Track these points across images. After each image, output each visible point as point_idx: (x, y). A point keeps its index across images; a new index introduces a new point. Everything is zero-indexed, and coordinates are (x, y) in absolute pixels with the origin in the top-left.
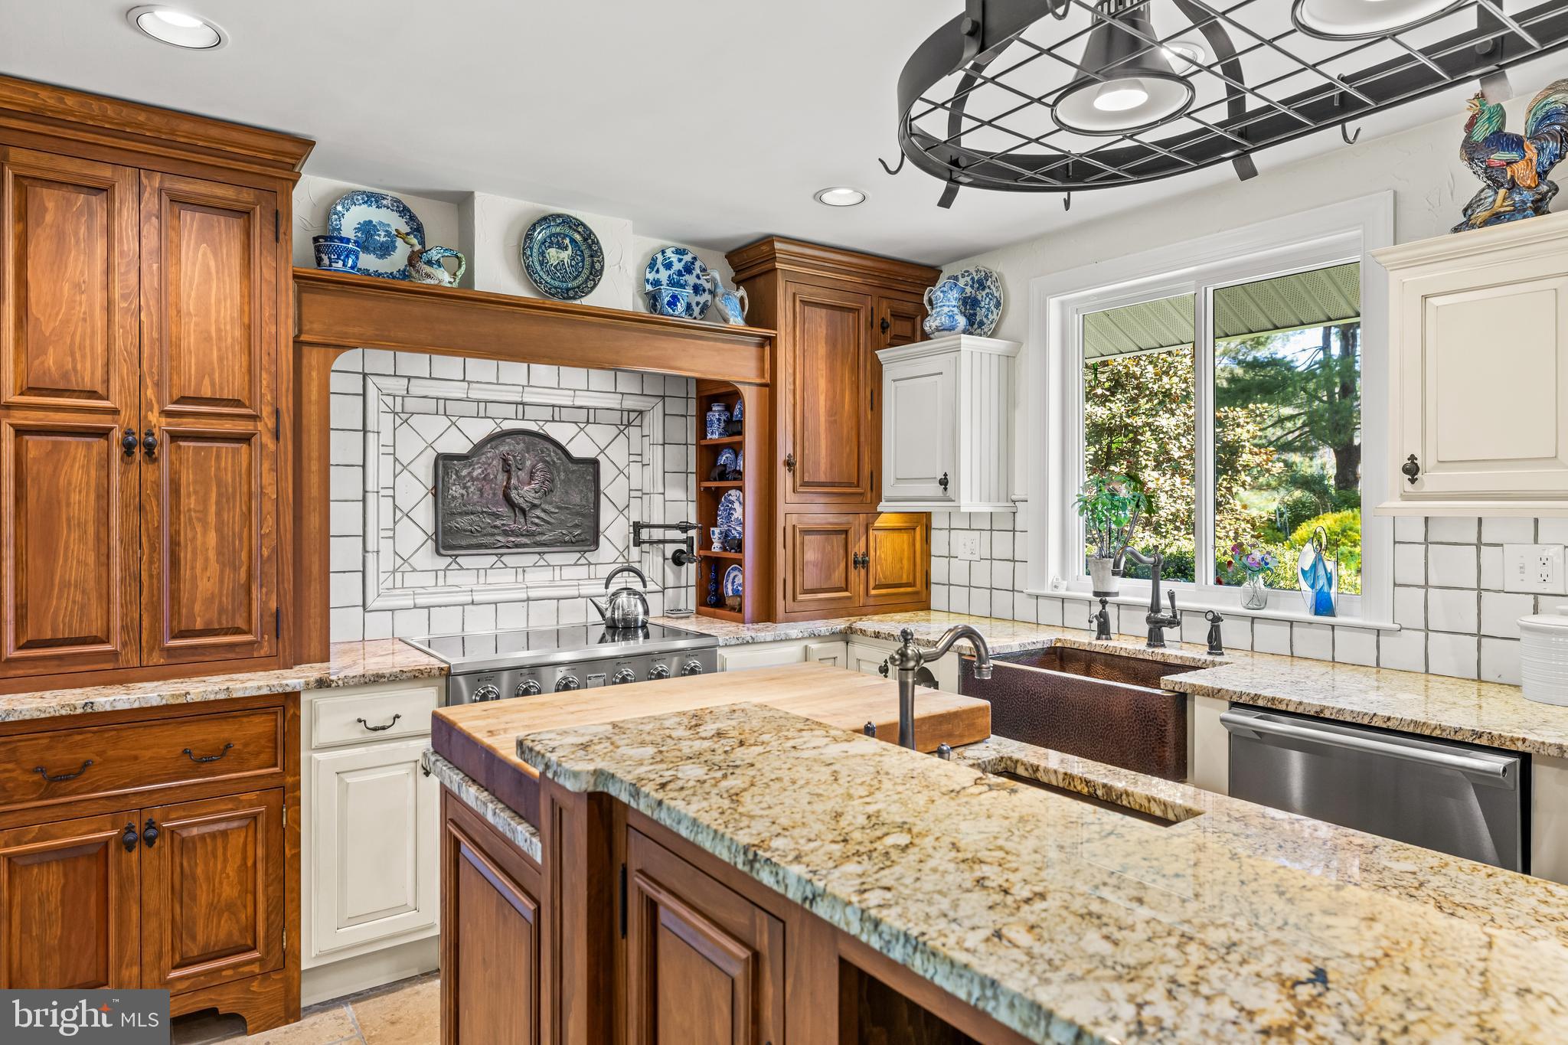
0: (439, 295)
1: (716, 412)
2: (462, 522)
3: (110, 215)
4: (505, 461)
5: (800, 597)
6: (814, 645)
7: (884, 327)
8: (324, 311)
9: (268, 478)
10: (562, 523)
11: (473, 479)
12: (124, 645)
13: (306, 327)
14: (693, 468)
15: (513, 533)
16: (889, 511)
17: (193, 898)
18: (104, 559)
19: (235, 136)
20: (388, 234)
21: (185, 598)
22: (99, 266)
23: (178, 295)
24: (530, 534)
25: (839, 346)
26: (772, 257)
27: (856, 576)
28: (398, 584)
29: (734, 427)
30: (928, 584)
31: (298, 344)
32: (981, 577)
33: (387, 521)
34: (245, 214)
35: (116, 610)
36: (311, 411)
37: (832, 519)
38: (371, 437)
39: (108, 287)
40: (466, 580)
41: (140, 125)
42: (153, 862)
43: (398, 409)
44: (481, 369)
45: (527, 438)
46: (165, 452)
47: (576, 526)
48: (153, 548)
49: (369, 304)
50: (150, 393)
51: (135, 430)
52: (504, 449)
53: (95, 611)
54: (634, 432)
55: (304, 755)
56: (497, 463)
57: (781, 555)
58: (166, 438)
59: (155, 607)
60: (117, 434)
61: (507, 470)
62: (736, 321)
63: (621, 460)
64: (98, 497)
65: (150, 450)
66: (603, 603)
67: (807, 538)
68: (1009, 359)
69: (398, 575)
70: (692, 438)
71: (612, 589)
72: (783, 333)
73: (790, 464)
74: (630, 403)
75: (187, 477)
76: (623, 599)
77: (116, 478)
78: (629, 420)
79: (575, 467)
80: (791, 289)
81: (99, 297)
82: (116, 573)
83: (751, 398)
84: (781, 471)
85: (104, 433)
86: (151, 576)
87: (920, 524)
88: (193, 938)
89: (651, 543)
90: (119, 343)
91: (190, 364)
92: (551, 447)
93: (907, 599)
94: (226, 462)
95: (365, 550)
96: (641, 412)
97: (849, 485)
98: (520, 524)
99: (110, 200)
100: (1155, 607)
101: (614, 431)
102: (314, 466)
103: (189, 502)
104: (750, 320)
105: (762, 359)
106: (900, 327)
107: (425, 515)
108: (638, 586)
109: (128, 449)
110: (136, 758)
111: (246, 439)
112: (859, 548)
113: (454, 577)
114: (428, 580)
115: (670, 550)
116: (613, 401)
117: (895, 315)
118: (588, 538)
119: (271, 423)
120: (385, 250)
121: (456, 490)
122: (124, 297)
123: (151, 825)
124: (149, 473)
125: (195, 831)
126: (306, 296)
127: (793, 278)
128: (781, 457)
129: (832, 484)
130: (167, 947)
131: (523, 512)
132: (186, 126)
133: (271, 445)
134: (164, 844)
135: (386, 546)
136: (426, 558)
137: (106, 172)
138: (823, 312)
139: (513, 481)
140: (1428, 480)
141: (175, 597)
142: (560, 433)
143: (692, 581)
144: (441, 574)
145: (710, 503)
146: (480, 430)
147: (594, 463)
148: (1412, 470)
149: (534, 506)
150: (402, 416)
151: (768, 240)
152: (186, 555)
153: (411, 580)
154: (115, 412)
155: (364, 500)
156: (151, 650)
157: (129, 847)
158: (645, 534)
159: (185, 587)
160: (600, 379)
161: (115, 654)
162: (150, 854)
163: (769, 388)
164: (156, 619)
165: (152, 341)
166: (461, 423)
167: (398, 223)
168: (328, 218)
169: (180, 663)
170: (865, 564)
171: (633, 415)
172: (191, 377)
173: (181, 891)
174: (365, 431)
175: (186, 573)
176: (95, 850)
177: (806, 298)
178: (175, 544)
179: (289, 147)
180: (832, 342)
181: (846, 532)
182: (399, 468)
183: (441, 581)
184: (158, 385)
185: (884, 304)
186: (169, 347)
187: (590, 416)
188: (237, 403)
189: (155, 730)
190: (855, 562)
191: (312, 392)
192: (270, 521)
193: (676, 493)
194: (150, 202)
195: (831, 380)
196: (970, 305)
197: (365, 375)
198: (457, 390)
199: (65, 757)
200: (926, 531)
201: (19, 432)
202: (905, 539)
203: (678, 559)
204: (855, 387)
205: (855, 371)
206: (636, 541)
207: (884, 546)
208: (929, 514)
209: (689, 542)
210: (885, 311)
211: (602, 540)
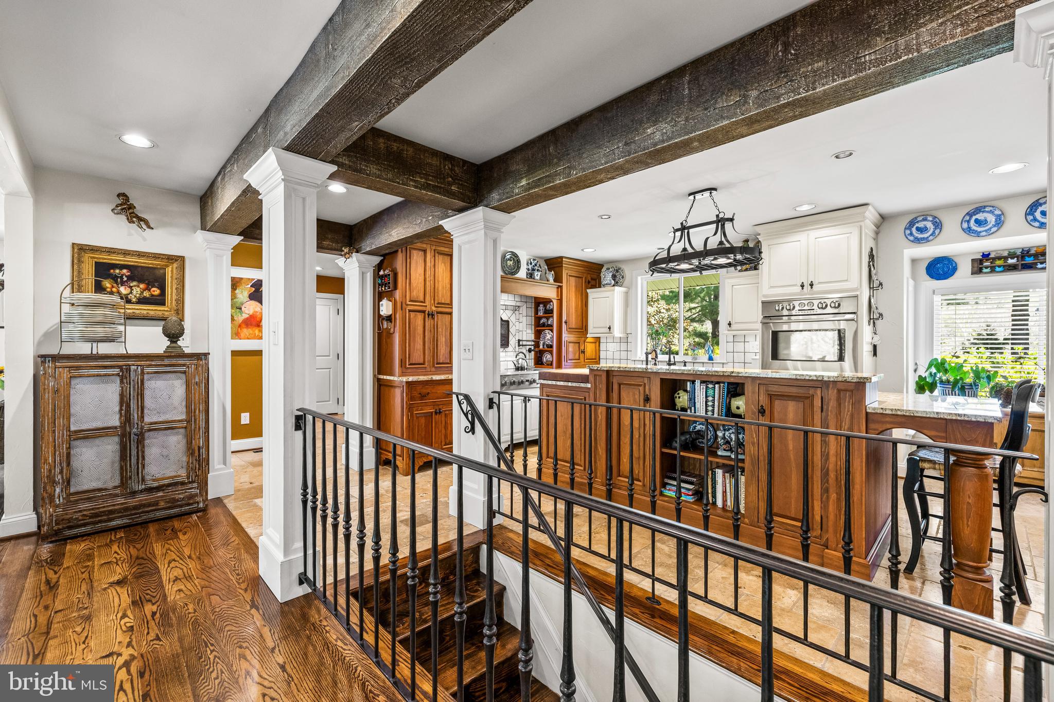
1: (541, 307)
3: (425, 256)
5: (568, 361)
7: (589, 282)
12: (428, 365)
14: (533, 323)
16: (590, 337)
17: (447, 428)
18: (424, 343)
21: (439, 355)
22: (423, 270)
23: (438, 277)
25: (578, 288)
26: (561, 262)
27: (582, 356)
29: (549, 312)
30: (600, 356)
32: (617, 356)
35: (426, 357)
37: (576, 339)
39: (425, 275)
42: (441, 419)
46: (435, 317)
47: (503, 340)
48: (433, 341)
50: (432, 301)
51: (430, 310)
53: (423, 357)
54: (517, 312)
57: (564, 349)
58: (436, 313)
59: (433, 356)
60: (427, 312)
62: (551, 280)
63: (514, 321)
64: (423, 328)
65: (433, 315)
66: (515, 362)
67: (570, 344)
68: (627, 293)
70: (533, 314)
72: (564, 285)
73: (566, 322)
74: (518, 304)
75: (439, 324)
76: (520, 360)
77: (426, 323)
78: (516, 309)
79: (503, 323)
80: (566, 271)
81: (423, 278)
82: (427, 348)
83: (554, 303)
84: (564, 324)
85: (424, 312)
86: (433, 349)
87: (598, 340)
88: (447, 438)
89: (522, 345)
90: (427, 289)
91: (440, 295)
94: (447, 320)
96: (520, 307)
97: (580, 329)
99: (425, 253)
100: (670, 360)
101: (513, 312)
103: (440, 330)
104: (555, 281)
105: (558, 292)
106: (593, 283)
109: (429, 315)
110: (437, 393)
111: (450, 313)
112: (582, 348)
115: (528, 347)
116: (514, 303)
117: (592, 279)
118: (506, 344)
122: (428, 278)
123: (440, 410)
124: (432, 321)
127: (567, 269)
128: (564, 320)
129: (576, 329)
130: (443, 440)
134: (443, 414)
137: (425, 246)
140: (733, 327)
141: (437, 354)
143: (533, 357)
145: (538, 334)
147: (508, 322)
148: (730, 324)
151: (561, 258)
152: (439, 343)
154: (426, 306)
156: (433, 367)
157: (436, 414)
158: (521, 343)
159: (439, 351)
160: (511, 297)
161: (426, 368)
162: (439, 416)
163: (560, 301)
164: (433, 359)
165: (433, 289)
169: (439, 371)
170: (584, 351)
171: (518, 307)
172: (440, 297)
173: (446, 426)
175: (439, 348)
176: (430, 414)
177: (570, 274)
180: (576, 287)
181: (579, 343)
184: (434, 300)
185: (589, 275)
186: (436, 290)
187: (506, 308)
189: (440, 386)
190: (581, 352)
193: (529, 331)
194: (433, 253)
195: (576, 298)
196: (614, 277)
199: (424, 391)
200: (600, 342)
201: (410, 311)
202: (594, 344)
203: (530, 351)
204: (581, 301)
205: (581, 296)
206: (519, 345)
207: (589, 347)
208: (599, 338)
209: (532, 346)
210: (589, 278)
211: (509, 345)
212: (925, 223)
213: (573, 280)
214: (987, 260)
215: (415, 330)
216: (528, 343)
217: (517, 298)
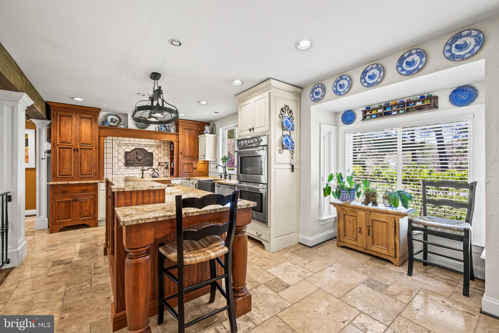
0: (121, 129)
2: (129, 162)
3: (72, 120)
4: (137, 153)
5: (183, 174)
6: (183, 180)
8: (103, 132)
9: (94, 154)
10: (146, 162)
11: (131, 155)
12: (74, 176)
13: (101, 134)
14: (169, 154)
15: (138, 164)
16: (200, 161)
17: (82, 209)
18: (71, 165)
19: (91, 109)
20: (115, 120)
21: (82, 170)
22: (70, 127)
23: (81, 130)
25: (191, 135)
26: (178, 122)
27: (194, 171)
28: (119, 171)
30: (208, 172)
31: (99, 136)
33: (117, 161)
34: (91, 119)
35: (73, 171)
36: (101, 145)
37: (189, 162)
38: (114, 149)
39: (71, 129)
40: (130, 170)
41: (76, 108)
42: (77, 204)
43: (119, 145)
44: (131, 139)
45: (140, 149)
46: (79, 151)
47: (149, 163)
48: (78, 163)
49: (110, 130)
50: (77, 143)
51: (75, 147)
52: (137, 151)
53: (70, 171)
54: (159, 148)
55: (98, 191)
56: (135, 153)
57: (180, 167)
58: (80, 149)
59: (78, 171)
60: (73, 148)
61: (137, 154)
62: (173, 132)
63: (157, 153)
64: (70, 157)
65: (77, 151)
66: (151, 174)
67: (185, 165)
68: (215, 138)
69: (119, 169)
70: (169, 149)
72: (180, 133)
73: (181, 153)
74: (158, 144)
75: (83, 154)
76: (154, 173)
77: (73, 154)
78: (158, 147)
79: (148, 154)
80: (182, 127)
81: (70, 131)
82: (73, 167)
83: (175, 143)
84: (180, 154)
85: (71, 148)
86: (77, 167)
88: (82, 214)
89: (162, 165)
90: (73, 137)
91: (83, 139)
92: (145, 151)
93: (204, 175)
94: (88, 152)
95: (113, 165)
96: (161, 145)
97: (193, 157)
98: (139, 162)
99: (72, 118)
101: (156, 148)
102: (102, 153)
103: (83, 157)
104: (175, 132)
105: (177, 137)
106: (201, 132)
107: (123, 161)
109: (74, 150)
110: (75, 190)
111: (91, 149)
112: (195, 166)
113: (128, 170)
114: (124, 170)
115: (165, 167)
116: (155, 144)
117: (201, 130)
118: (151, 164)
119: (95, 147)
120: (115, 122)
121: (128, 157)
122: (74, 130)
123: (76, 199)
124: (77, 153)
125: (83, 200)
126: (100, 130)
127: (182, 125)
128: (180, 152)
129: (190, 156)
130: (79, 215)
131: (140, 160)
132: (83, 108)
133: (95, 150)
134: (78, 201)
135: (116, 165)
136: (123, 167)
137: (71, 114)
138: (188, 130)
139: (138, 156)
141: (81, 170)
142: (146, 148)
143: (169, 171)
144: (126, 169)
145: (172, 159)
146: (133, 148)
147: (152, 153)
149: (142, 160)
150: (119, 146)
152: (82, 165)
153: (121, 170)
154: (72, 145)
155: (112, 158)
156: (77, 177)
157: (74, 202)
159: (82, 169)
160: (152, 140)
161: (72, 177)
162: (76, 203)
163: (178, 142)
164: (78, 173)
165: (78, 136)
166: (129, 147)
167: (117, 119)
168: (106, 117)
169: (81, 179)
170: (196, 169)
171: (159, 146)
172: (83, 140)
173: (81, 208)
174: (113, 148)
175: (82, 167)
176: (69, 201)
177: (184, 128)
178: (81, 163)
179: (97, 110)
180: (189, 135)
181: (192, 164)
182: (119, 154)
183: (126, 171)
184: (78, 142)
185: (199, 128)
186: (80, 137)
187: (152, 146)
188: (90, 144)
189: (77, 187)
190: (194, 169)
191: (101, 142)
192: (95, 160)
193: (166, 158)
194: (78, 118)
195: (189, 140)
196: (211, 129)
197: (113, 140)
198: (128, 142)
199: (65, 189)
200: (208, 164)
201: (60, 148)
202: (204, 165)
203: (166, 168)
204: (194, 142)
205: (194, 139)
206: (159, 165)
207: (200, 166)
208: (208, 161)
209: (168, 165)
210: (199, 130)
211: (154, 165)
212: (318, 89)
213: (187, 132)
214: (369, 111)
215: (64, 158)
216: (165, 164)
217: (157, 141)
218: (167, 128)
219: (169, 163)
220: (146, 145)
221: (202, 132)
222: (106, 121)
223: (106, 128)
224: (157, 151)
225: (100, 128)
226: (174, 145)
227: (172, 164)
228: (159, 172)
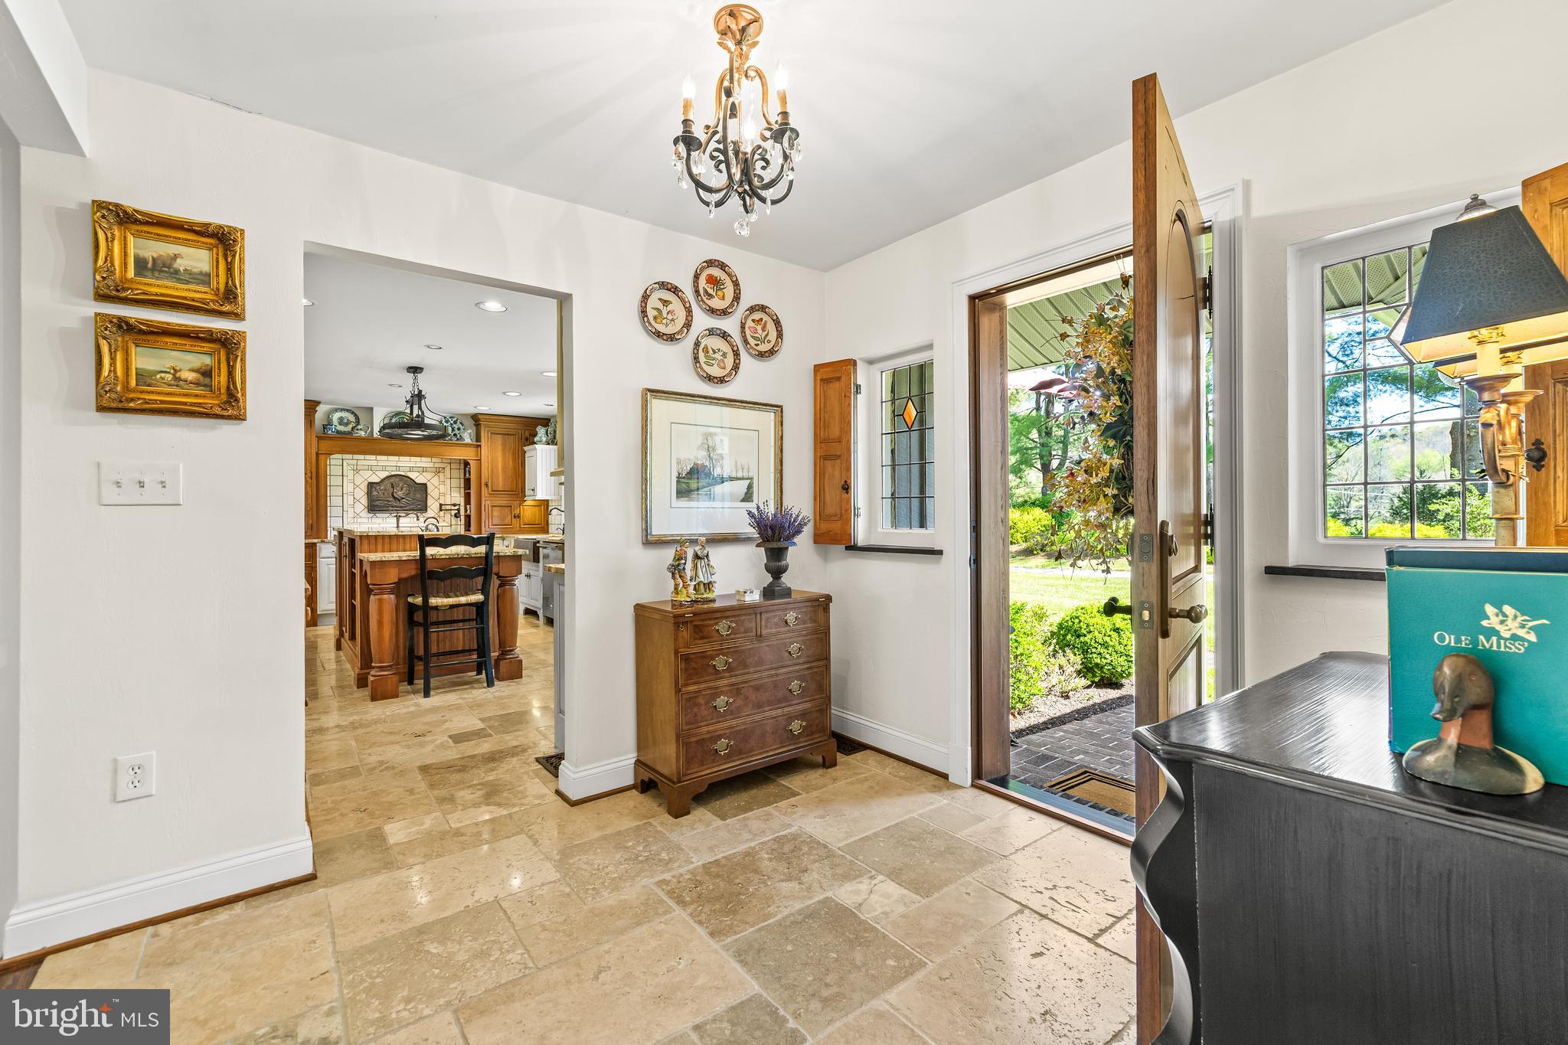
0: (360, 439)
2: (377, 503)
4: (392, 484)
5: (491, 527)
8: (325, 445)
10: (414, 504)
11: (381, 490)
13: (320, 449)
14: (462, 485)
15: (395, 507)
16: (529, 501)
20: (348, 420)
24: (401, 507)
25: (507, 447)
26: (479, 420)
27: (516, 521)
30: (548, 524)
31: (317, 454)
33: (351, 502)
36: (321, 471)
37: (504, 502)
38: (345, 478)
40: (379, 521)
43: (355, 469)
44: (381, 457)
45: (400, 477)
47: (419, 505)
49: (338, 442)
52: (392, 480)
54: (441, 474)
55: (318, 559)
56: (389, 485)
57: (484, 513)
61: (393, 487)
62: (468, 440)
63: (436, 484)
66: (423, 528)
67: (494, 508)
69: (356, 519)
70: (461, 477)
71: (426, 524)
72: (483, 443)
73: (487, 485)
74: (437, 465)
76: (430, 526)
78: (438, 471)
79: (417, 486)
80: (487, 429)
83: (473, 465)
84: (483, 487)
87: (544, 504)
89: (447, 510)
92: (409, 480)
93: (538, 529)
95: (343, 511)
96: (444, 468)
97: (513, 491)
98: (398, 504)
101: (433, 474)
102: (323, 486)
104: (472, 440)
105: (477, 451)
107: (364, 501)
108: (438, 525)
112: (516, 512)
113: (374, 520)
114: (366, 520)
115: (453, 512)
116: (431, 465)
117: (530, 436)
118: (424, 509)
120: (347, 424)
121: (375, 493)
126: (320, 441)
127: (486, 426)
128: (483, 482)
129: (505, 491)
131: (399, 500)
135: (351, 510)
136: (365, 514)
138: (501, 436)
139: (395, 490)
142: (413, 475)
143: (462, 522)
144: (371, 517)
145: (467, 497)
146: (384, 474)
147: (426, 484)
149: (403, 498)
150: (357, 471)
153: (359, 520)
155: (342, 496)
158: (444, 507)
160: (425, 459)
163: (479, 461)
166: (377, 473)
167: (352, 418)
168: (329, 417)
170: (519, 517)
171: (440, 470)
174: (343, 476)
177: (493, 432)
180: (504, 445)
181: (511, 506)
182: (355, 486)
183: (370, 521)
185: (527, 432)
187: (424, 470)
190: (515, 517)
191: (322, 466)
192: (310, 500)
193: (455, 494)
195: (503, 457)
197: (342, 461)
198: (374, 463)
200: (548, 506)
202: (537, 508)
203: (457, 516)
204: (514, 460)
205: (514, 454)
206: (441, 510)
207: (528, 511)
208: (547, 501)
209: (459, 510)
210: (527, 434)
211: (429, 509)
213: (499, 439)
216: (453, 508)
217: (434, 460)
218: (457, 432)
219: (462, 504)
220: (411, 469)
221: (530, 440)
222: (330, 423)
223: (331, 438)
224: (435, 481)
225: (319, 438)
226: (470, 468)
227: (468, 506)
228: (440, 524)
